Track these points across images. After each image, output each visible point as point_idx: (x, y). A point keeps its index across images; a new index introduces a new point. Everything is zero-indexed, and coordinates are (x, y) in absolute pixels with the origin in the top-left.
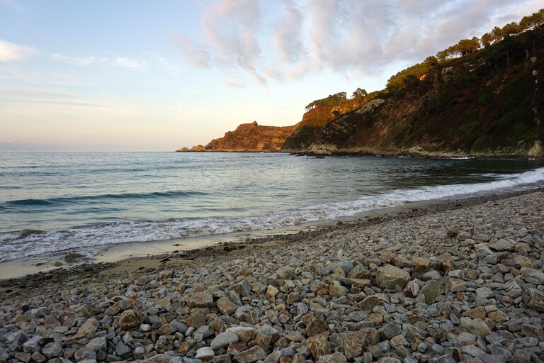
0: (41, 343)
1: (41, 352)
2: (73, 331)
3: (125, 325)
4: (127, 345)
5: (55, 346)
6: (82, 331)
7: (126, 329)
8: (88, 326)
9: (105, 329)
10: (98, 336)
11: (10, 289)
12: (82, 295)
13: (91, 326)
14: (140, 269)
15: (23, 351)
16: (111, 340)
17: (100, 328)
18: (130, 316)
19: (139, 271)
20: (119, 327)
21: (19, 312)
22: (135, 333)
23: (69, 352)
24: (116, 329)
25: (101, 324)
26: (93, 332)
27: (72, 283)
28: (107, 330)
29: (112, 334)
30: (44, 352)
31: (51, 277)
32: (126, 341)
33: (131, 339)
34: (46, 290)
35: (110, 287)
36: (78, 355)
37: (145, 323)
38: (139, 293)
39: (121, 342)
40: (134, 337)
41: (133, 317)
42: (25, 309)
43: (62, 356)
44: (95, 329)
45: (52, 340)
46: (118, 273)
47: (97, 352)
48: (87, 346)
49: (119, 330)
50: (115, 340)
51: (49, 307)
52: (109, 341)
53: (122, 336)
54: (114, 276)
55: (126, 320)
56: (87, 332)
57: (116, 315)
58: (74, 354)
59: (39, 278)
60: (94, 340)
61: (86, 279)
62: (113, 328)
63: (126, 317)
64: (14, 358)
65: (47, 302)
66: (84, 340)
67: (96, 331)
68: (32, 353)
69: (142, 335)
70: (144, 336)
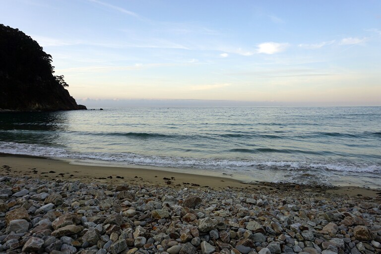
0: (301, 228)
1: (301, 234)
2: (319, 227)
3: (359, 236)
4: (360, 252)
5: (310, 233)
6: (326, 229)
7: (360, 240)
8: (330, 227)
9: (342, 234)
10: (338, 237)
11: (271, 188)
12: (318, 204)
13: (333, 228)
14: (359, 195)
15: (290, 229)
16: (348, 244)
17: (339, 231)
18: (364, 231)
19: (358, 197)
20: (353, 236)
21: (281, 203)
22: (368, 246)
23: (318, 241)
24: (351, 237)
25: (339, 230)
26: (334, 233)
27: (308, 193)
28: (344, 235)
29: (348, 240)
30: (303, 235)
31: (294, 187)
32: (359, 248)
33: (364, 249)
34: (292, 193)
35: (339, 204)
36: (325, 245)
37: (376, 240)
38: (365, 215)
39: (355, 248)
40: (366, 248)
41: (366, 233)
42: (284, 203)
43: (314, 242)
44: (336, 231)
45: (307, 229)
46: (340, 194)
47: (338, 248)
48: (331, 241)
49: (353, 238)
50: (351, 245)
51: (298, 206)
52: (346, 243)
53: (356, 243)
54: (337, 195)
55: (360, 233)
56: (330, 231)
57: (351, 226)
58: (321, 243)
59: (287, 185)
60: (335, 239)
61: (317, 193)
62: (349, 235)
63: (360, 231)
64: (285, 231)
65: (297, 203)
66: (328, 236)
67: (336, 233)
68: (296, 233)
69: (373, 249)
70: (375, 250)
